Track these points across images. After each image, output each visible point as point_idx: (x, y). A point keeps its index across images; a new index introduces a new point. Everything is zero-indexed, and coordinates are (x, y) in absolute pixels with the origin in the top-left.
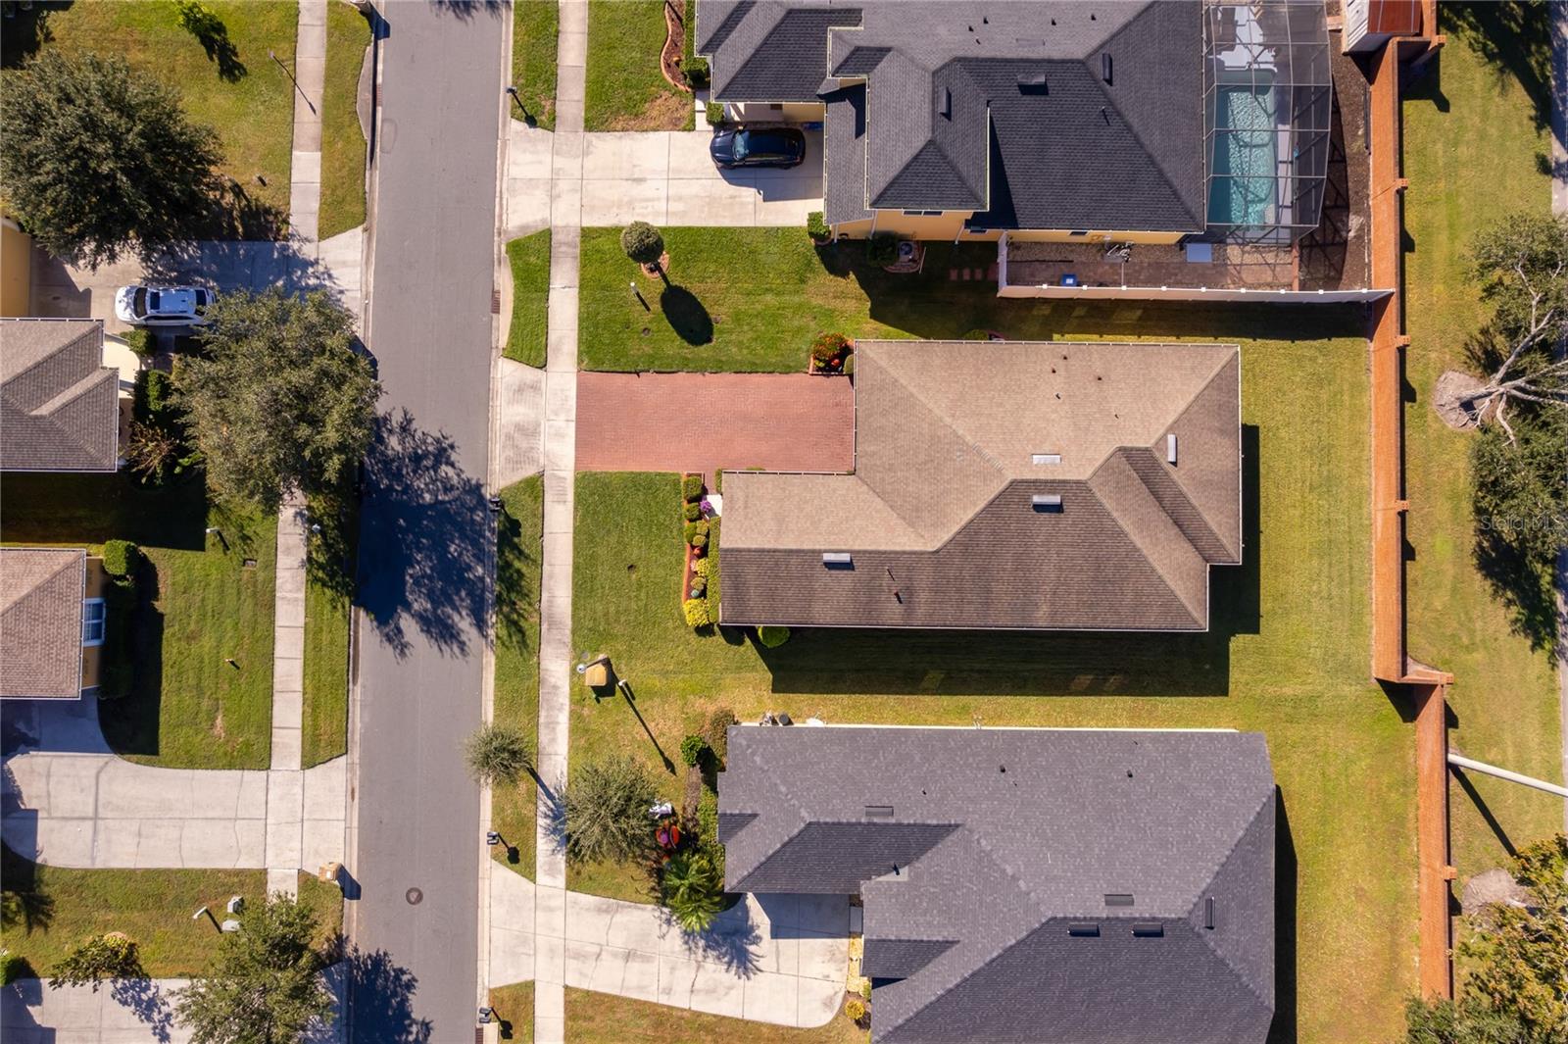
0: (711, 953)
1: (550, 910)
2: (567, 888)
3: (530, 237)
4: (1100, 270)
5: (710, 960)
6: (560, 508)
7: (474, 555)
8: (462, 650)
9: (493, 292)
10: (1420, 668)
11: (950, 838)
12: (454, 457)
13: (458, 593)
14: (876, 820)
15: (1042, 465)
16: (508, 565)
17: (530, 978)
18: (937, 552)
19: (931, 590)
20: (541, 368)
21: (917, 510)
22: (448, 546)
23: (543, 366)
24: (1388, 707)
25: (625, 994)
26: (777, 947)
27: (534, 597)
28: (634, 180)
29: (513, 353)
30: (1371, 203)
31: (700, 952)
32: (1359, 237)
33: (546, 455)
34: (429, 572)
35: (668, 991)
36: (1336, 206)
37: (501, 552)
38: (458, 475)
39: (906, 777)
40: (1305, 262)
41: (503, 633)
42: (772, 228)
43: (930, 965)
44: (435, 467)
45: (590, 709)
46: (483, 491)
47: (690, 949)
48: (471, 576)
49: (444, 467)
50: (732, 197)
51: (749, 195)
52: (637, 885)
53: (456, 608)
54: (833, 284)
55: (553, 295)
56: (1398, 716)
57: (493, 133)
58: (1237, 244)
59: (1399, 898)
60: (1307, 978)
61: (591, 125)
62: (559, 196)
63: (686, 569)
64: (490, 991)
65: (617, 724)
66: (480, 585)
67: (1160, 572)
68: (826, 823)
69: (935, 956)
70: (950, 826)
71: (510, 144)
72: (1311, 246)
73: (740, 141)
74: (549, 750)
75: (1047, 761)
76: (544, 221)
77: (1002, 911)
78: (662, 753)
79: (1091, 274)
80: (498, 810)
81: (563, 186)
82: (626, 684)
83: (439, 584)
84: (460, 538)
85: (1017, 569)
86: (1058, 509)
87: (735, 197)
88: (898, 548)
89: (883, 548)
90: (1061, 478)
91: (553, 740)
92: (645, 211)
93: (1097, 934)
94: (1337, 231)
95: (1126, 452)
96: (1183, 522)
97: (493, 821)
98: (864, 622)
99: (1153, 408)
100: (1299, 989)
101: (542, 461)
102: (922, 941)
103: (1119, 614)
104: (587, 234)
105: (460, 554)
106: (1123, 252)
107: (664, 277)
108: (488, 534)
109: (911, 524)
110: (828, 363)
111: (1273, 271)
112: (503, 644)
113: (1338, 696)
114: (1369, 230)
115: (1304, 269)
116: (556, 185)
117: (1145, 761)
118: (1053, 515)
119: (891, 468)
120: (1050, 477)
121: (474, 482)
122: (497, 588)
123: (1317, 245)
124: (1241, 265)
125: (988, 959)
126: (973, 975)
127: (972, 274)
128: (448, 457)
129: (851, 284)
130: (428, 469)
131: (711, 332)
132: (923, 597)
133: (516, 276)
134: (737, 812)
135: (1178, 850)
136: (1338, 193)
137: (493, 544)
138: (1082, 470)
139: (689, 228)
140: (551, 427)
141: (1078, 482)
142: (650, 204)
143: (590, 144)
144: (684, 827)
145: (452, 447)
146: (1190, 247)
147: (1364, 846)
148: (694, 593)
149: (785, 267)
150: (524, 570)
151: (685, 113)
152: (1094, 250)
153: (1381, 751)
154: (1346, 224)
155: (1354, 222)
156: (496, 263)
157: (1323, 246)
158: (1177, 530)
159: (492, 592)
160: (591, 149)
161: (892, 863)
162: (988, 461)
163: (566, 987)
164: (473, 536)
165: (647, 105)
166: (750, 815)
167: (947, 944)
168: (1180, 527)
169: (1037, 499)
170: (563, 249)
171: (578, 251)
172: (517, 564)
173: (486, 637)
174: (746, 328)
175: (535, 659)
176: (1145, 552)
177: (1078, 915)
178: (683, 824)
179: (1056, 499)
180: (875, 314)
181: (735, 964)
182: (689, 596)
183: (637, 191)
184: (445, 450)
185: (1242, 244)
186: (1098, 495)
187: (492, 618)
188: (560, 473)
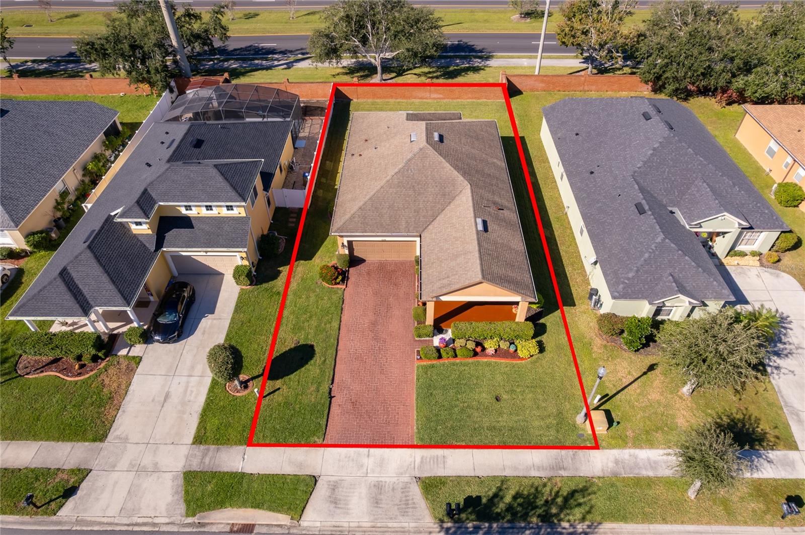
2: (797, 449)
3: (186, 492)
6: (450, 462)
11: (642, 184)
14: (646, 208)
16: (510, 508)
18: (470, 183)
19: (494, 195)
23: (315, 479)
27: (537, 483)
28: (165, 400)
29: (297, 508)
33: (400, 474)
37: (497, 517)
39: (612, 206)
41: (578, 513)
42: (235, 309)
45: (627, 430)
51: (206, 323)
52: (761, 390)
54: (282, 279)
55: (248, 470)
61: (100, 438)
62: (156, 464)
63: (494, 359)
65: (633, 408)
68: (661, 228)
70: (636, 182)
71: (82, 516)
76: (174, 479)
78: (645, 373)
81: (147, 461)
86: (441, 135)
87: (204, 331)
92: (194, 393)
95: (409, 118)
101: (406, 479)
104: (200, 439)
107: (253, 378)
112: (589, 512)
116: (144, 467)
118: (444, 138)
119: (417, 211)
120: (424, 134)
129: (285, 269)
131: (305, 346)
132: (498, 200)
133: (221, 506)
137: (490, 527)
138: (420, 126)
140: (373, 471)
141: (427, 125)
142: (189, 389)
143: (118, 437)
150: (512, 492)
151: (124, 364)
156: (202, 530)
160: (124, 436)
162: (414, 156)
165: (105, 391)
169: (436, 140)
170: (207, 460)
171: (212, 447)
172: (508, 499)
175: (596, 481)
179: (436, 135)
183: (175, 399)
188: (418, 460)
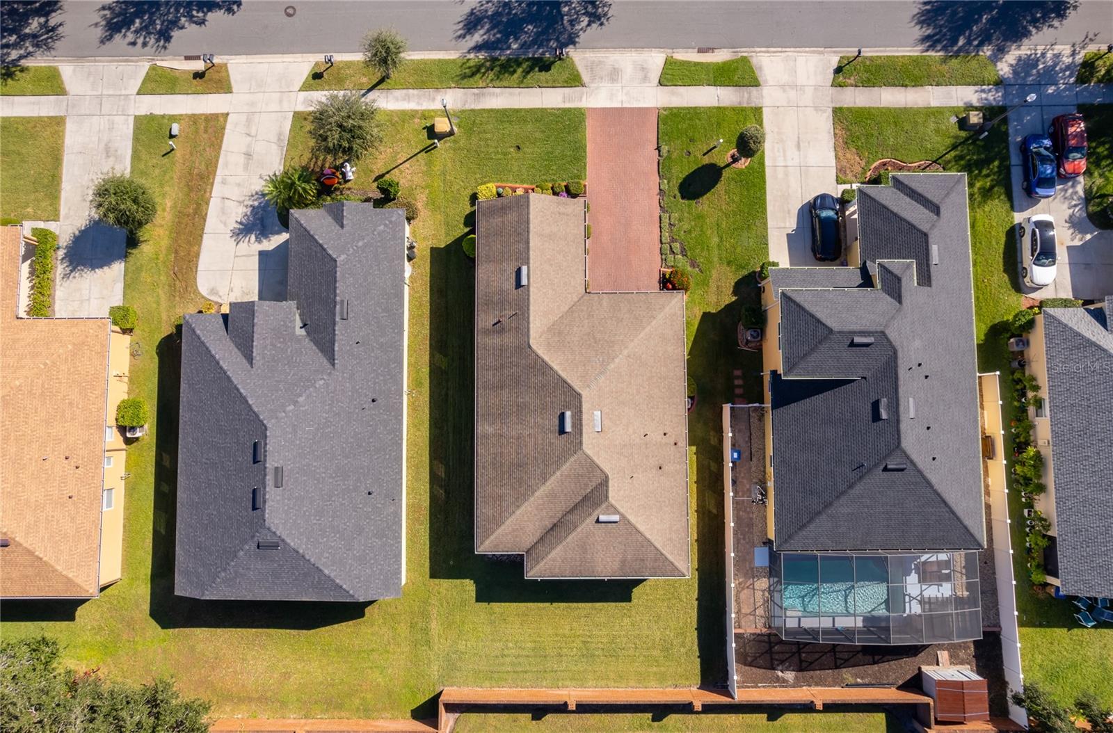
0: (249, 210)
1: (281, 101)
2: (295, 113)
3: (753, 72)
4: (745, 481)
5: (245, 210)
6: (560, 99)
7: (525, 42)
8: (459, 37)
9: (713, 49)
10: (451, 723)
11: (325, 361)
12: (594, 26)
13: (499, 32)
14: (338, 307)
15: (593, 418)
16: (519, 65)
17: (234, 90)
18: (529, 347)
19: (502, 346)
20: (659, 82)
21: (559, 333)
22: (532, 24)
23: (660, 83)
24: (422, 699)
25: (222, 153)
26: (253, 255)
27: (497, 83)
28: (799, 143)
29: (669, 63)
30: (804, 688)
31: (251, 203)
32: (778, 679)
33: (597, 88)
34: (514, 12)
35: (224, 182)
36: (801, 661)
37: (528, 59)
38: (581, 29)
39: (370, 332)
40: (758, 638)
41: (471, 63)
42: (767, 240)
43: (236, 350)
44: (587, 14)
45: (419, 123)
46: (571, 46)
47: (252, 196)
48: (511, 41)
49: (587, 19)
50: (789, 212)
51: (791, 224)
52: (297, 159)
53: (488, 31)
54: (728, 285)
55: (712, 89)
56: (415, 706)
57: (829, 45)
58: (770, 586)
59: (284, 704)
60: (226, 636)
61: (837, 112)
62: (784, 91)
63: (517, 185)
64: (226, 64)
65: (409, 142)
66: (505, 47)
67: (518, 512)
68: (336, 273)
69: (242, 353)
70: (334, 360)
71: (822, 57)
72: (770, 642)
73: (831, 213)
74: (390, 97)
75: (380, 433)
76: (766, 81)
77: (272, 395)
78: (388, 172)
79: (742, 475)
80: (349, 65)
81: (792, 94)
82: (436, 147)
83: (505, 19)
84: (537, 32)
85: (518, 406)
86: (562, 431)
87: (789, 214)
88: (531, 319)
89: (531, 308)
90: (584, 431)
91: (397, 100)
92: (776, 150)
93: (255, 461)
94: (782, 662)
95: (604, 482)
96: (555, 530)
97: (342, 61)
98: (479, 301)
99: (639, 506)
100: (219, 630)
101: (593, 85)
102: (253, 341)
103: (487, 485)
104: (757, 112)
105: (526, 33)
106: (760, 497)
107: (728, 165)
108: (541, 51)
109: (549, 330)
110: (669, 281)
111: (750, 614)
112: (463, 64)
113: (430, 662)
114: (783, 687)
115: (752, 637)
116: (793, 89)
117: (380, 506)
118: (557, 428)
119: (591, 316)
120: (584, 422)
121: (577, 40)
122: (502, 58)
123: (771, 648)
124: (754, 589)
125: (239, 387)
126: (228, 377)
127: (739, 386)
128: (594, 22)
129: (728, 298)
130: (586, 9)
131: (689, 199)
132: (498, 340)
133: (725, 63)
134: (345, 214)
135: (315, 524)
136: (811, 663)
137: (534, 55)
138: (590, 446)
139: (765, 182)
140: (618, 90)
141: (581, 443)
142: (782, 154)
143: (824, 111)
144: (336, 189)
145: (602, 24)
146: (766, 549)
147: (321, 679)
148: (501, 190)
149: (738, 250)
150: (516, 76)
151: (850, 177)
152: (760, 477)
153: (390, 694)
154: (787, 669)
155: (790, 676)
156: (734, 50)
157: (770, 651)
158: (550, 526)
159: (500, 55)
160: (820, 113)
161: (309, 323)
162: (596, 379)
163: (228, 114)
164: (538, 41)
165: (854, 150)
166: (342, 223)
167: (250, 359)
168: (552, 529)
169: (568, 414)
170: (746, 95)
171: (745, 105)
172: (520, 70)
173: (469, 52)
174: (693, 223)
175: (453, 85)
176: (532, 499)
177: (268, 446)
178: (339, 189)
179: (568, 428)
180: (706, 316)
181: (241, 227)
182: (497, 187)
183: (791, 145)
184: (599, 19)
185: (770, 590)
186: (572, 459)
187: (482, 56)
188: (584, 98)
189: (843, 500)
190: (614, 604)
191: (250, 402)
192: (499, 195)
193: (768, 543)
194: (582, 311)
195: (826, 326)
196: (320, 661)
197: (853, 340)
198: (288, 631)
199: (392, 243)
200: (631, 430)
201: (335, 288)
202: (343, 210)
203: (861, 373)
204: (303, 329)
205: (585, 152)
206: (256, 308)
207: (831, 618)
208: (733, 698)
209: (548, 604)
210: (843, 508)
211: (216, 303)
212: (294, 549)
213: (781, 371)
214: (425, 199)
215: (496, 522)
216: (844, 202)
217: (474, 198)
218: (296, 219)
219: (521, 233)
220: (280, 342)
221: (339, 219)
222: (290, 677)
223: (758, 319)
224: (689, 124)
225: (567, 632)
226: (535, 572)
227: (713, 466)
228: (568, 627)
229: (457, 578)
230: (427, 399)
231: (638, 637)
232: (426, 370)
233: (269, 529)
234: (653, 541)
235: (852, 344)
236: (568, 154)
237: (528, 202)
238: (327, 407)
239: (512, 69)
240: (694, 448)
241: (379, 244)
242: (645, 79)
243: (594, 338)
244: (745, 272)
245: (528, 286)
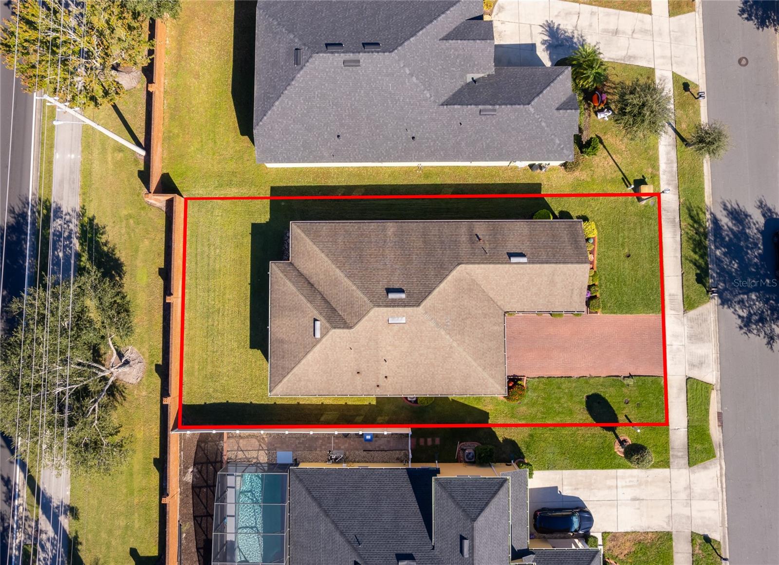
0: (570, 35)
1: (663, 57)
2: (654, 69)
3: (702, 461)
4: (347, 445)
5: (570, 31)
6: (673, 292)
7: (722, 262)
8: (725, 205)
9: (722, 426)
10: (158, 204)
11: (446, 98)
12: (739, 321)
13: (730, 239)
14: (490, 107)
15: (400, 316)
16: (702, 256)
17: (672, 19)
18: (459, 264)
19: (459, 242)
20: (689, 378)
21: (470, 289)
22: (738, 267)
23: (688, 379)
24: (177, 181)
25: (617, 11)
26: (532, 39)
27: (685, 238)
28: (638, 499)
29: (707, 387)
30: (179, 489)
31: (576, 36)
32: (186, 468)
33: (683, 324)
34: (749, 251)
35: (593, 13)
36: (200, 488)
37: (707, 264)
38: (735, 310)
39: (470, 133)
40: (219, 452)
41: (701, 216)
42: (551, 469)
43: (454, 27)
44: (750, 315)
45: (648, 172)
46: (720, 301)
47: (582, 37)
48: (723, 249)
49: (745, 315)
50: (577, 489)
51: (566, 491)
52: (614, 72)
53: (731, 230)
54: (512, 434)
55: (685, 424)
56: (171, 176)
57: (731, 531)
58: (261, 464)
59: (175, 75)
60: (228, 29)
61: (666, 538)
62: (685, 489)
63: (596, 255)
64: (694, 10)
65: (632, 164)
66: (717, 244)
67: (323, 255)
68: (519, 104)
69: (452, 32)
70: (447, 105)
71: (719, 524)
72: (216, 462)
73: (576, 526)
74: (670, 148)
75: (387, 144)
76: (694, 472)
77: (418, 56)
78: (604, 147)
79: (352, 443)
80: (697, 112)
81: (683, 496)
82: (627, 186)
83: (742, 243)
84: (732, 272)
85: (409, 255)
86: (389, 291)
87: (575, 489)
88: (482, 266)
89: (491, 266)
90: (389, 309)
91: (668, 153)
92: (631, 479)
93: (364, 44)
94: (200, 472)
95: (347, 326)
96: (308, 285)
97: (699, 106)
98: (497, 223)
99: (327, 354)
100: (232, 23)
101: (685, 320)
102: (461, 40)
103: (345, 231)
104: (665, 463)
105: (731, 262)
106: (334, 457)
107: (617, 437)
108: (715, 275)
109: (473, 281)
110: (516, 383)
111: (239, 446)
112: (701, 210)
113: (206, 187)
114: (180, 472)
115: (220, 448)
116: (687, 496)
117: (329, 145)
118: (391, 287)
119: (485, 316)
120: (396, 309)
121: (726, 306)
122: (707, 242)
123: (211, 463)
124: (259, 450)
125: (424, 30)
126: (431, 21)
127: (426, 442)
128: (742, 321)
129: (501, 434)
130: (755, 314)
131: (587, 402)
132: (464, 238)
133: (709, 436)
134: (568, 111)
135: (314, 93)
136: (198, 496)
137: (711, 269)
138: (376, 314)
139: (603, 468)
140: (681, 341)
141: (379, 306)
142: (628, 484)
143: (668, 524)
144: (589, 105)
145: (741, 328)
146: (290, 461)
147: (194, 102)
148: (591, 241)
149: (543, 444)
150: (692, 254)
151: (609, 544)
152: (350, 458)
153: (182, 156)
154: (194, 476)
155: (189, 478)
156: (722, 444)
157: (208, 462)
158: (312, 281)
159: (710, 240)
160: (666, 520)
161: (477, 84)
162: (432, 319)
163: (651, 14)
164: (724, 273)
165: (633, 549)
166: (561, 109)
167: (447, 38)
168: (309, 283)
169: (403, 296)
170: (680, 454)
171: (671, 453)
172: (697, 257)
173: (711, 213)
175: (682, 200)
176: (334, 266)
177: (376, 54)
178: (589, 107)
179: (392, 296)
180: (486, 415)
181: (555, 29)
182: (594, 238)
183: (637, 493)
184: (745, 326)
185: (257, 464)
186: (366, 299)
187: (709, 225)
188: (673, 312)
189: (331, 527)
190: (249, 334)
191: (412, 39)
192: (587, 240)
193: (296, 463)
194: (489, 309)
195: (478, 516)
196: (207, 102)
197: (466, 539)
198: (231, 76)
199: (545, 150)
200: (389, 348)
201: (506, 104)
202: (572, 109)
203: (438, 545)
204: (471, 80)
205: (626, 313)
206: (488, 41)
207: (234, 514)
208: (172, 430)
209: (249, 281)
210: (324, 526)
211: (492, 11)
212: (294, 77)
213: (439, 476)
214: (582, 178)
215: (315, 237)
216: (586, 537)
217: (585, 219)
218: (563, 72)
219: (555, 257)
220: (460, 62)
221: (565, 106)
222: (195, 78)
223: (483, 459)
224: (653, 403)
225: (227, 296)
226: (275, 269)
227: (359, 419)
228: (231, 297)
229: (270, 209)
230: (414, 183)
231: (222, 353)
232: (438, 181)
233: (311, 57)
234: (299, 365)
235: (462, 538)
236: (624, 299)
237: (582, 263)
238: (408, 100)
239: (697, 250)
240: (374, 403)
241: (543, 139)
242: (692, 365)
243: (467, 318)
244: (523, 450)
245: (510, 263)
